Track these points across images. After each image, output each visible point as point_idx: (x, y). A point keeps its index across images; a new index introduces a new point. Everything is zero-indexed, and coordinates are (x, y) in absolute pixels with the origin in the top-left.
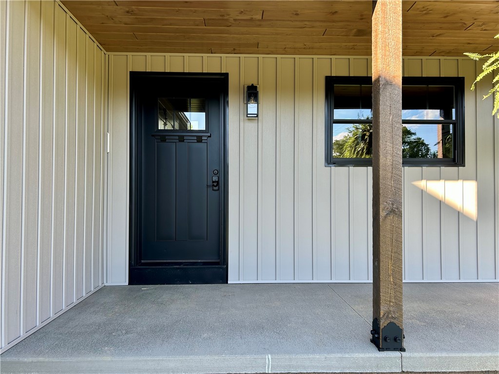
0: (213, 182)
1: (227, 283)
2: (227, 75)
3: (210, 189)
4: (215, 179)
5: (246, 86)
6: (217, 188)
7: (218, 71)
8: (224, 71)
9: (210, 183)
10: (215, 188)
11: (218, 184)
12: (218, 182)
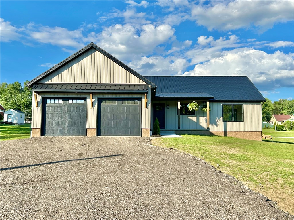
2: (165, 103)
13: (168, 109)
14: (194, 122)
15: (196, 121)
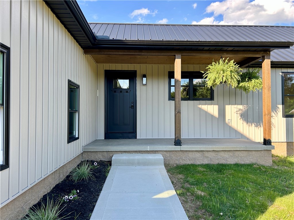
0: (132, 106)
1: (136, 138)
2: (136, 71)
3: (130, 108)
4: (132, 105)
5: (142, 75)
6: (133, 108)
7: (133, 70)
8: (135, 70)
9: (131, 106)
10: (132, 108)
11: (133, 107)
12: (133, 106)
13: (144, 87)
14: (212, 116)
15: (216, 113)
